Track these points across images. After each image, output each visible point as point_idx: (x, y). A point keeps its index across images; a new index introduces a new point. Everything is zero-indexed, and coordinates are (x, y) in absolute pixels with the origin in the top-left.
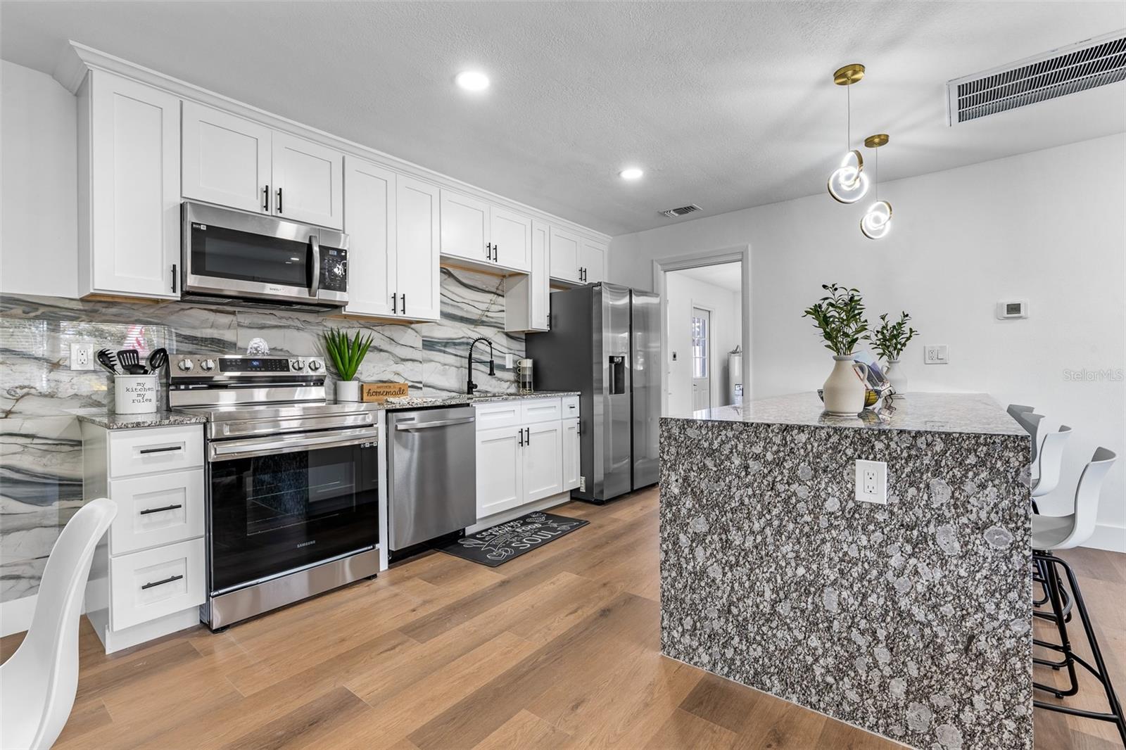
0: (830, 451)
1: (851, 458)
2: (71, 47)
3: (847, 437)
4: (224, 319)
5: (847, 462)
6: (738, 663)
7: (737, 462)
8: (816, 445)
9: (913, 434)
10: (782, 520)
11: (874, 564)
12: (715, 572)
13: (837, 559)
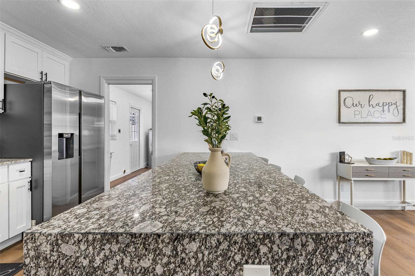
0: (220, 259)
1: (240, 264)
3: (236, 243)
5: (235, 268)
8: (206, 253)
9: (291, 236)
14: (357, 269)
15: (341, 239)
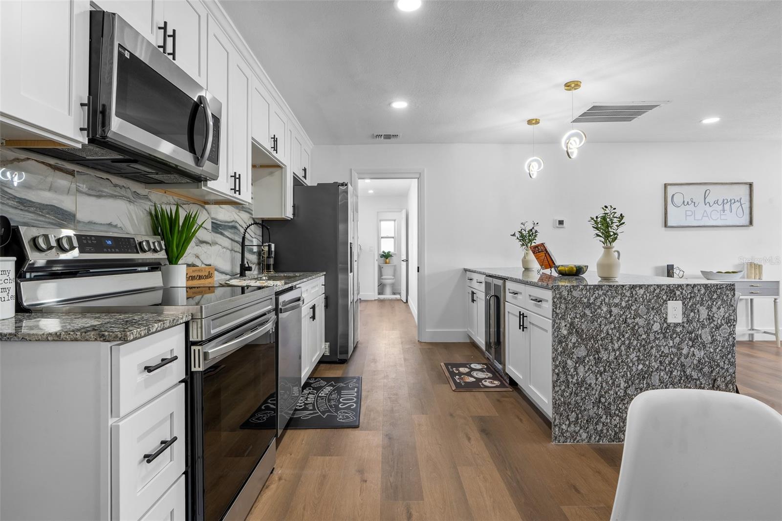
0: (655, 298)
1: (666, 301)
3: (663, 289)
4: (63, 181)
5: (663, 303)
6: (605, 431)
7: (605, 309)
8: (648, 295)
9: (692, 286)
10: (630, 340)
11: (675, 355)
12: (591, 379)
13: (658, 356)
14: (727, 303)
15: (719, 287)
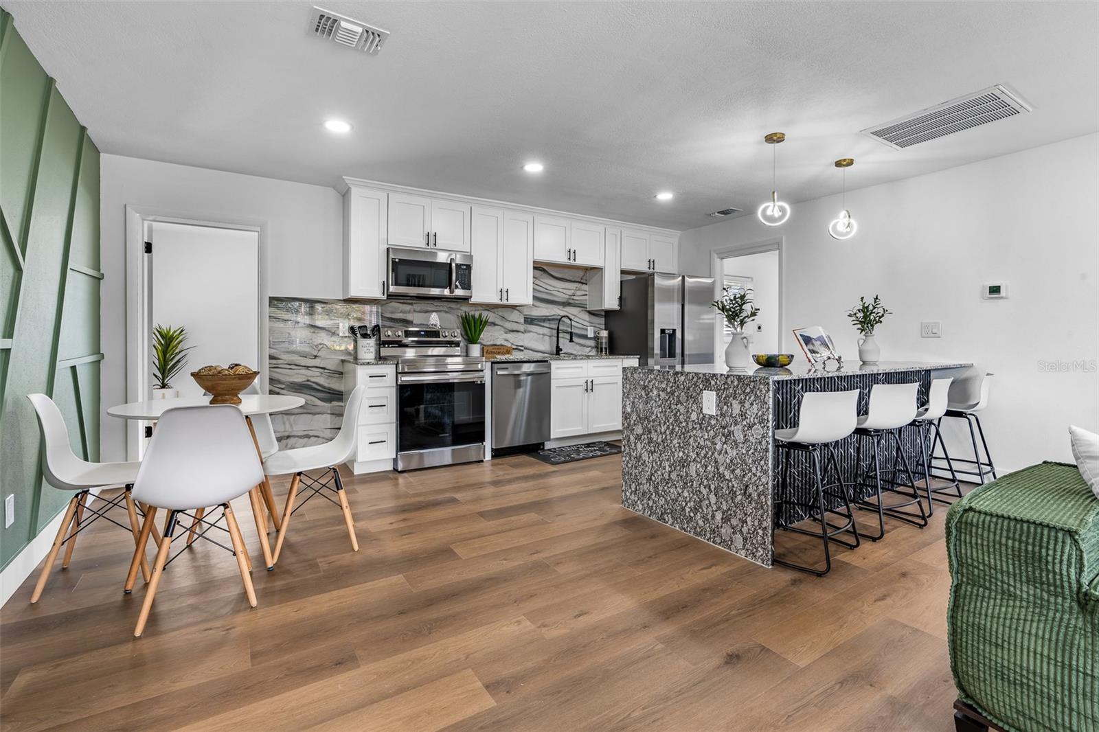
0: (693, 386)
1: (702, 390)
2: (343, 179)
3: (700, 378)
4: (407, 307)
5: (700, 392)
6: (654, 508)
7: (655, 392)
8: (688, 382)
9: (726, 376)
13: (695, 446)
